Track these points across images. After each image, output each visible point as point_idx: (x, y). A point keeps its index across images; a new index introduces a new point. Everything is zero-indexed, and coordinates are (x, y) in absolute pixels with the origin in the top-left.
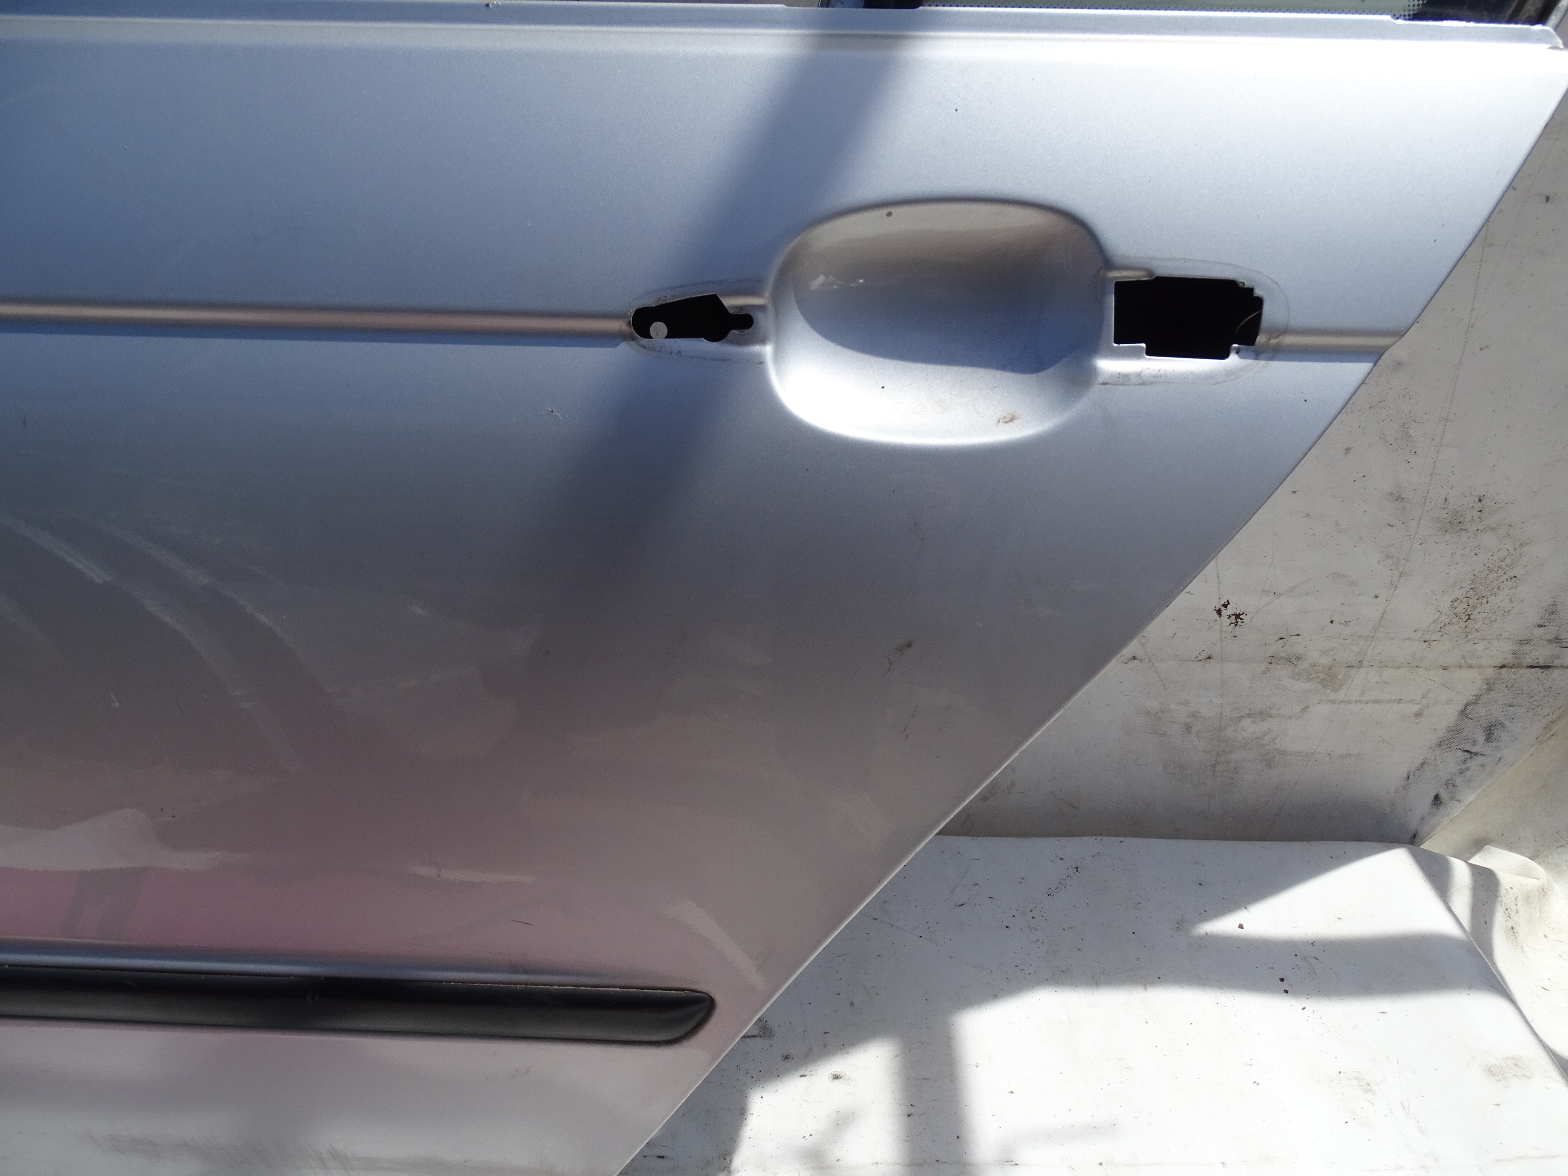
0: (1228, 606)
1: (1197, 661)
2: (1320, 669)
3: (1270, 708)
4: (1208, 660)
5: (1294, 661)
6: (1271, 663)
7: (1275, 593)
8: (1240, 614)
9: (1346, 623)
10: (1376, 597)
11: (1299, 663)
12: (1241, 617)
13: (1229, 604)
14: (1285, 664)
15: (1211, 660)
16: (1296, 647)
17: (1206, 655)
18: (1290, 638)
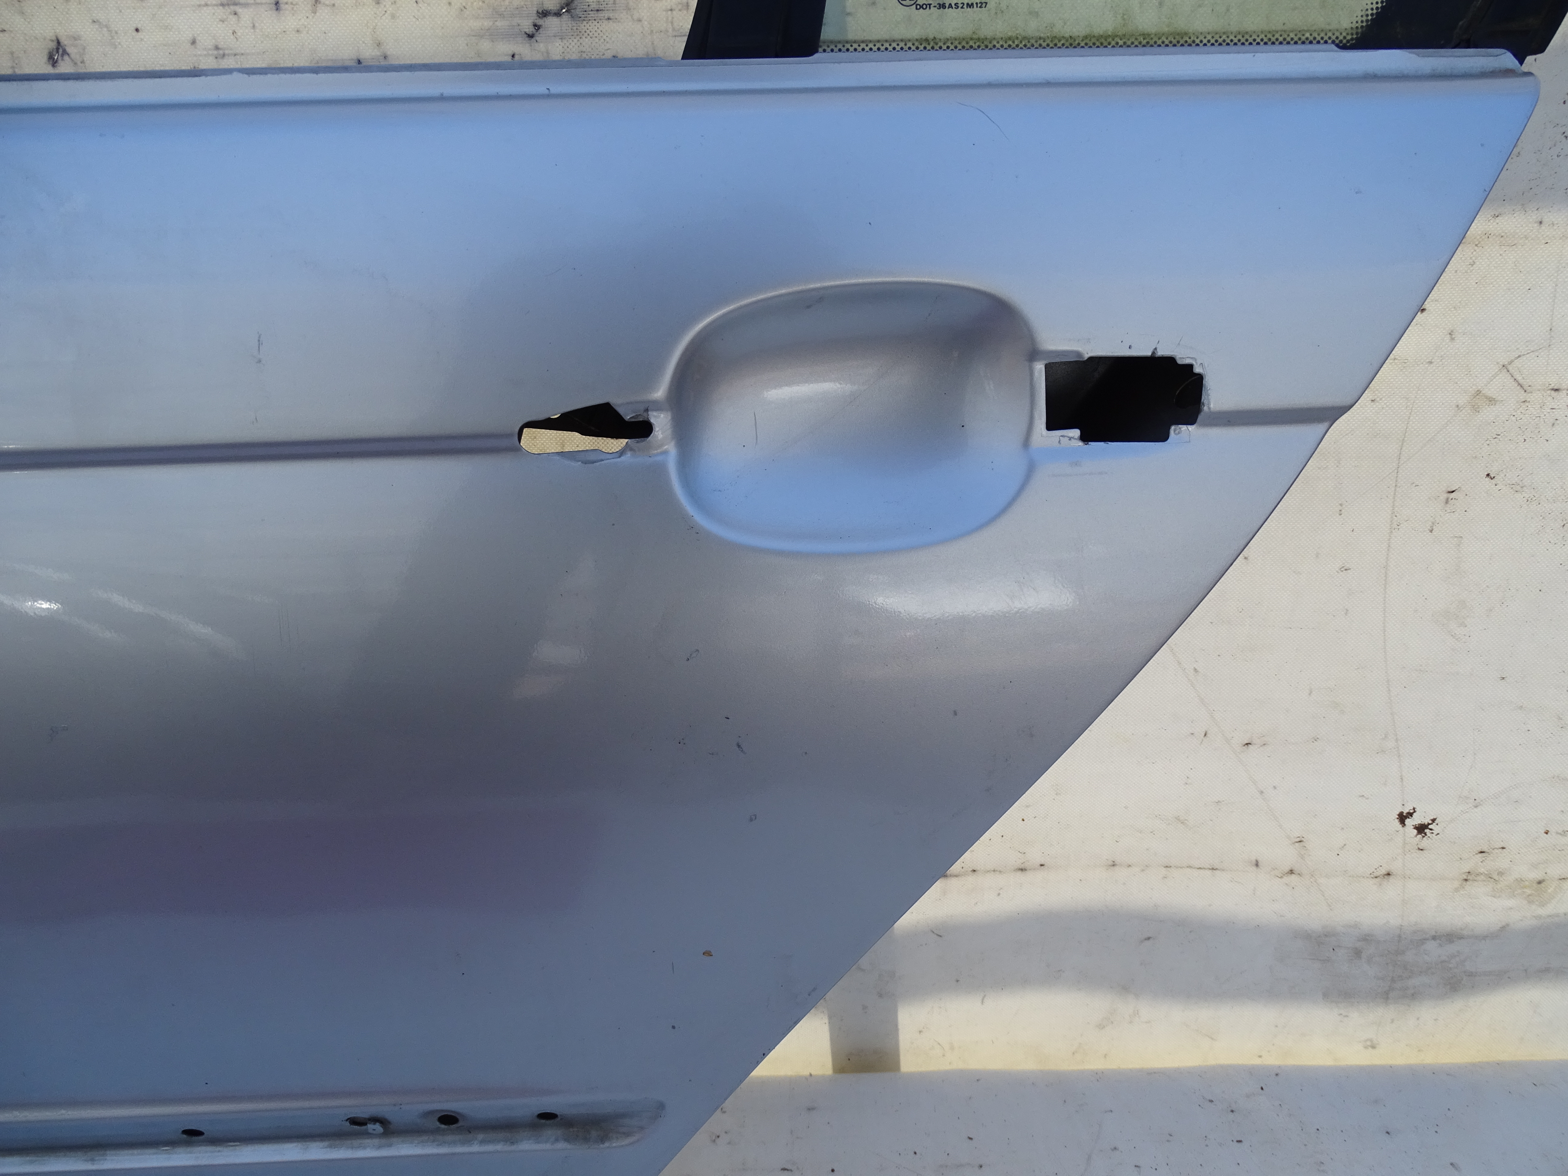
0: (1414, 814)
1: (1372, 878)
2: (1525, 881)
3: (1462, 929)
4: (1386, 876)
5: (1495, 877)
6: (1467, 880)
7: (1475, 800)
8: (1427, 822)
9: (1564, 833)
11: (1501, 878)
12: (1430, 827)
13: (1415, 812)
14: (1484, 881)
15: (1391, 877)
16: (1501, 861)
17: (1384, 872)
18: (1493, 851)
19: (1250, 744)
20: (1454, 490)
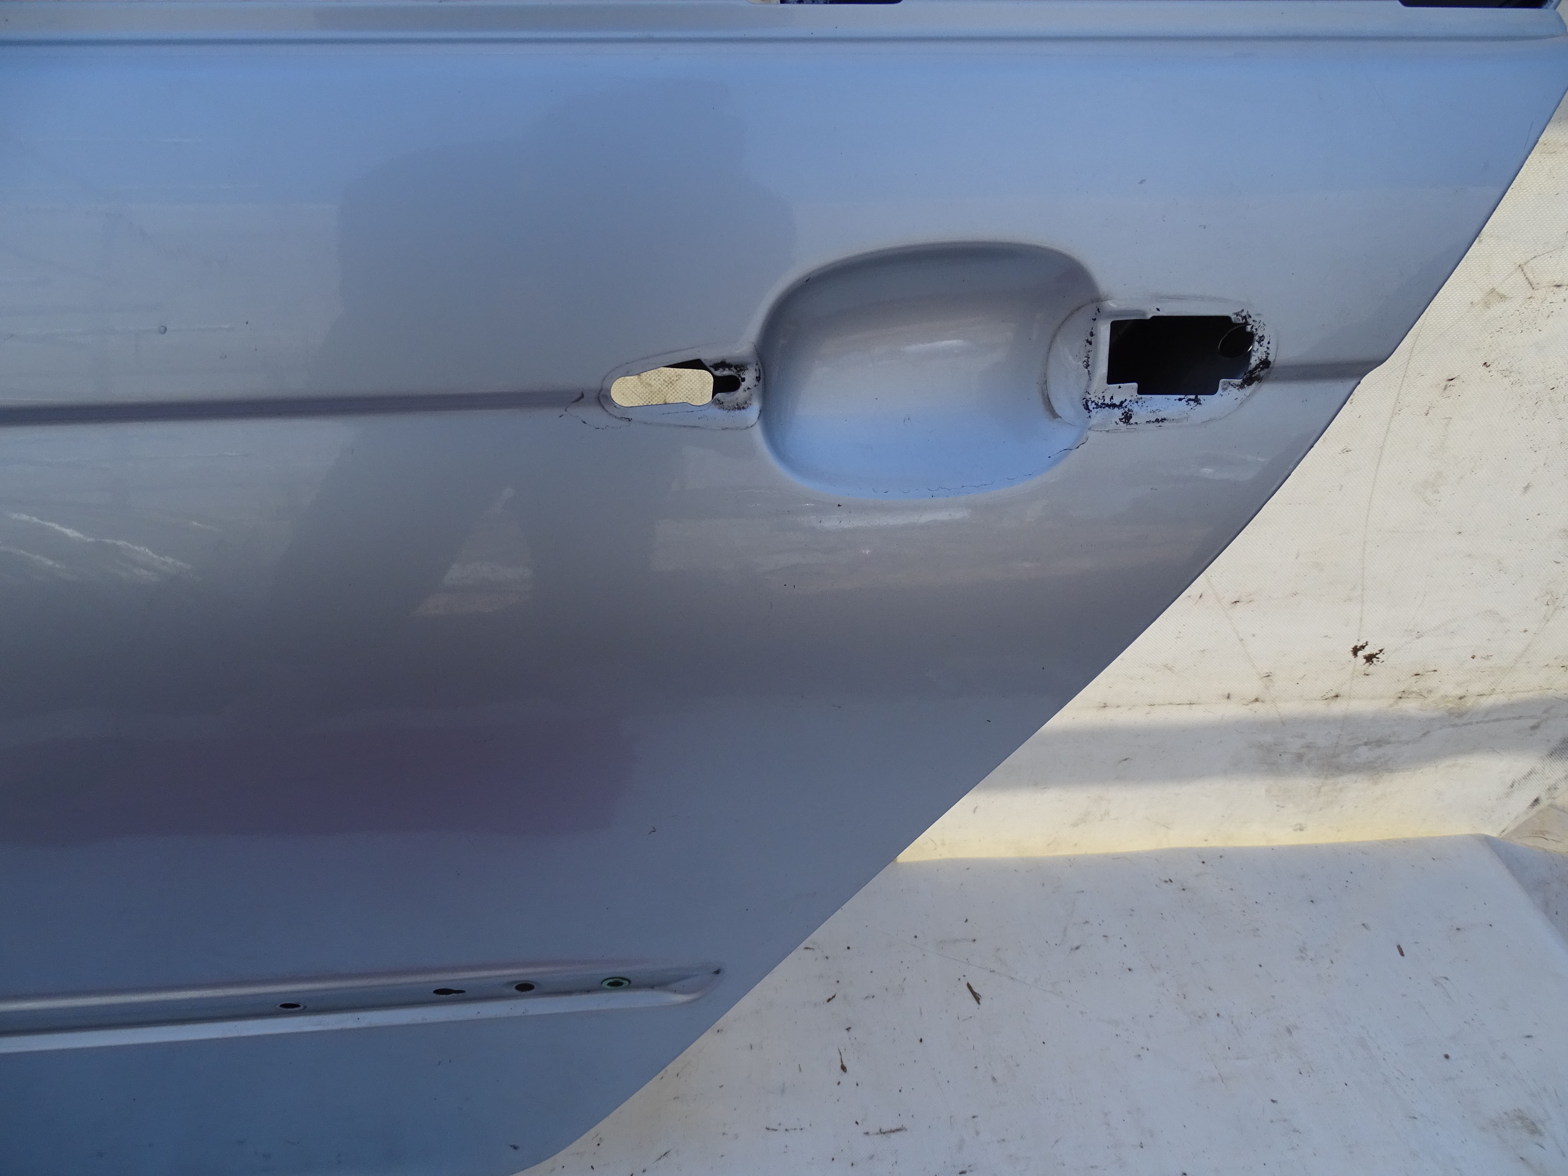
0: (1366, 647)
1: (1323, 700)
2: (1451, 699)
3: (1390, 737)
4: (1335, 698)
5: (1425, 694)
6: (1400, 698)
7: (1418, 632)
8: (1377, 654)
9: (1488, 657)
10: (1525, 631)
11: (1430, 696)
12: (1377, 656)
13: (1367, 644)
14: (1415, 698)
15: (1339, 698)
16: (1431, 682)
17: (1333, 694)
18: (1426, 674)
19: (1238, 602)
20: (1453, 378)
